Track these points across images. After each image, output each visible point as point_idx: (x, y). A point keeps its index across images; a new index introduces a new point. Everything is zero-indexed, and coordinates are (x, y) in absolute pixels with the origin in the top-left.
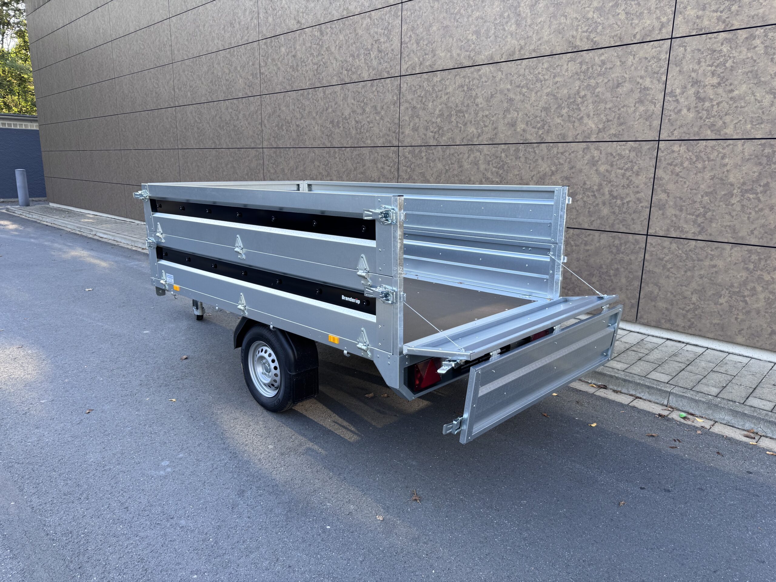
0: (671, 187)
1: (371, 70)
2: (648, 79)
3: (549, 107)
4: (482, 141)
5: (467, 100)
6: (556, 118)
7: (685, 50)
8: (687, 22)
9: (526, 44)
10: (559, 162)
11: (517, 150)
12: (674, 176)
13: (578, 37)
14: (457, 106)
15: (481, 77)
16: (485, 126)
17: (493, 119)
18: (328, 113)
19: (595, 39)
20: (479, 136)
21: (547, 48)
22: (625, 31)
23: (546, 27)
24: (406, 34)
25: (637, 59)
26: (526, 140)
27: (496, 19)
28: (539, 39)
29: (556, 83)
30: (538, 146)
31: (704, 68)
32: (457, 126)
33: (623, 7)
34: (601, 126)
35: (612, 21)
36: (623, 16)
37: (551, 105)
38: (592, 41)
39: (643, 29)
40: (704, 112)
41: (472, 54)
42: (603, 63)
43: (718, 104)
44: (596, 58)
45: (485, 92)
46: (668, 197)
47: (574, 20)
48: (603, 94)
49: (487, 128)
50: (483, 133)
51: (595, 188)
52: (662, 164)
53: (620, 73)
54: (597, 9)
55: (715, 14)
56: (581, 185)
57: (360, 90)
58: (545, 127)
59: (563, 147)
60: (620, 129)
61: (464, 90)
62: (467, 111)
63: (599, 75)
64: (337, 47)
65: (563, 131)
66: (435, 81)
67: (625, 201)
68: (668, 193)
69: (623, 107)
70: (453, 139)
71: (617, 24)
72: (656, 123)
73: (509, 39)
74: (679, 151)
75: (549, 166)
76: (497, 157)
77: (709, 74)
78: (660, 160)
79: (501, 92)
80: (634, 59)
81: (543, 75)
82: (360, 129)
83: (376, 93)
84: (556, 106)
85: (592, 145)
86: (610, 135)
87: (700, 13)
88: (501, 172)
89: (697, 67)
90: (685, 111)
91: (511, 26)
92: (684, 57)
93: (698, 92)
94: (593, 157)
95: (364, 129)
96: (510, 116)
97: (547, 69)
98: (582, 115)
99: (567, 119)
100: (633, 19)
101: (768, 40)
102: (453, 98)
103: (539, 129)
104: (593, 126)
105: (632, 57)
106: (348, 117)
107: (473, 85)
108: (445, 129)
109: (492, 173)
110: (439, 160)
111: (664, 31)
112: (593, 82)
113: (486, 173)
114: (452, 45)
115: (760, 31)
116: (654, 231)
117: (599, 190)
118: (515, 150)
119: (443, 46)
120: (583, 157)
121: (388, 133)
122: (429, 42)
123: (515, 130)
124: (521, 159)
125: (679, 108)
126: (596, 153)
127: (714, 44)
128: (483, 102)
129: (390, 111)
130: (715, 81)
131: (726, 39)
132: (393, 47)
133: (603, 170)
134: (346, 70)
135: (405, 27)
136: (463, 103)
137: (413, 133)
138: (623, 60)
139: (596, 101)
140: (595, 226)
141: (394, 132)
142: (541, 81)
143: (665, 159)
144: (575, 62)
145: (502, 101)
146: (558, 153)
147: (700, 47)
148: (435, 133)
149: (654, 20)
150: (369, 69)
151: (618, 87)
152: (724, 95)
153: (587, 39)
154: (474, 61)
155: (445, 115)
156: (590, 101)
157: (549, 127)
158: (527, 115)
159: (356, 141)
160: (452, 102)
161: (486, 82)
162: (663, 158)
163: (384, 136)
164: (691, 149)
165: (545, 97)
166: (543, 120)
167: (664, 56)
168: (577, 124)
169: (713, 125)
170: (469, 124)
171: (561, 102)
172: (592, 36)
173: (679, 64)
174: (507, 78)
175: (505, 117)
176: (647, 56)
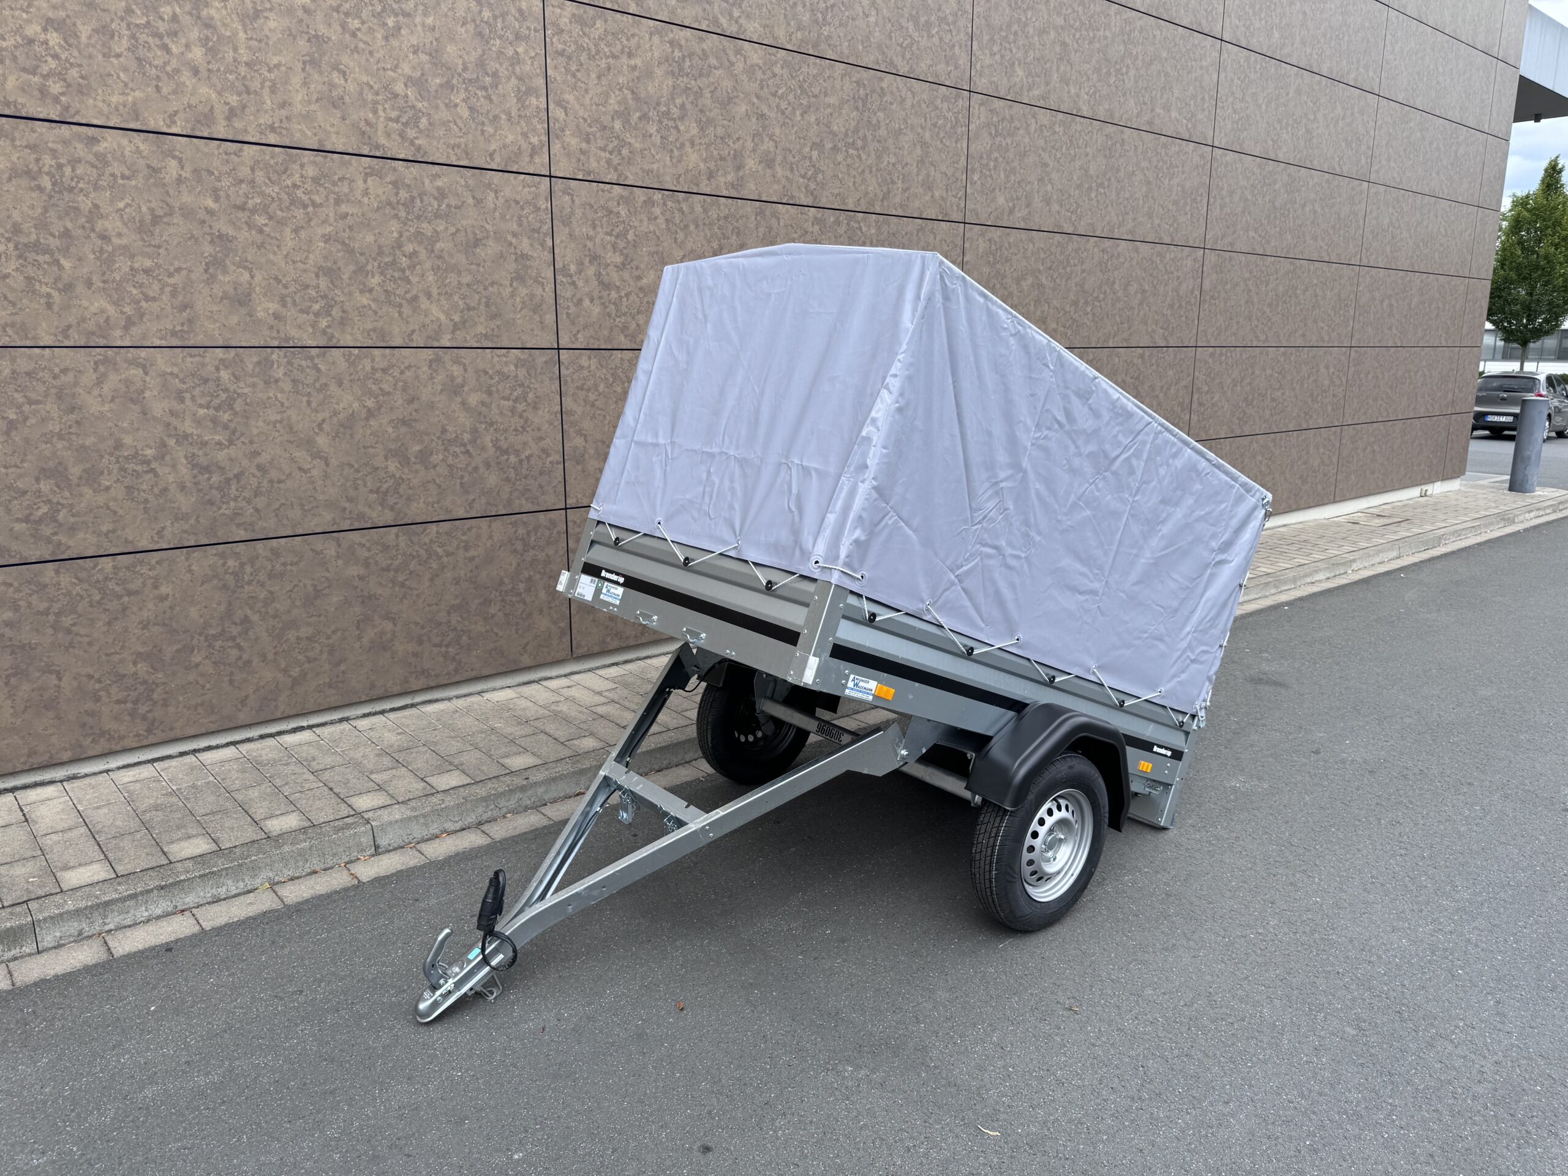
2: (525, 241)
3: (334, 267)
4: (144, 336)
5: (60, 218)
6: (357, 294)
7: (573, 202)
8: (568, 155)
9: (244, 107)
10: (380, 389)
11: (267, 364)
12: (588, 408)
13: (381, 126)
14: (17, 229)
15: (101, 158)
16: (147, 299)
17: (171, 281)
19: (417, 142)
20: (129, 324)
21: (309, 134)
22: (473, 142)
23: (296, 80)
25: (501, 200)
26: (287, 339)
27: (129, 11)
28: (283, 105)
29: (345, 216)
30: (324, 355)
31: (601, 235)
32: (34, 292)
33: (463, 95)
34: (457, 318)
35: (444, 114)
36: (466, 114)
37: (340, 264)
38: (412, 143)
39: (504, 146)
40: (613, 307)
41: (56, 88)
42: (441, 194)
43: (627, 295)
44: (427, 182)
45: (128, 205)
46: (586, 441)
47: (365, 87)
48: (451, 255)
49: (155, 306)
50: (142, 316)
51: (467, 437)
52: (569, 389)
53: (476, 220)
54: (409, 81)
55: (603, 154)
56: (438, 434)
58: (334, 313)
59: (384, 356)
60: (493, 324)
61: (40, 188)
62: (66, 251)
63: (437, 216)
65: (379, 324)
67: (523, 457)
68: (585, 436)
69: (492, 284)
71: (455, 124)
72: (550, 318)
73: (186, 77)
74: (589, 366)
75: (359, 400)
76: (206, 380)
77: (609, 247)
78: (566, 381)
79: (187, 213)
80: (497, 198)
81: (308, 193)
84: (352, 268)
85: (446, 353)
86: (476, 335)
87: (584, 145)
88: (226, 417)
89: (592, 233)
90: (586, 302)
91: (187, 46)
92: (572, 213)
93: (600, 273)
94: (452, 379)
96: (227, 279)
97: (316, 180)
98: (414, 292)
99: (382, 298)
100: (483, 123)
101: (668, 213)
103: (316, 315)
104: (442, 317)
105: (492, 195)
107: (80, 178)
109: (198, 422)
111: (537, 160)
112: (427, 228)
113: (175, 422)
115: (657, 196)
116: (574, 501)
118: (259, 363)
120: (432, 378)
123: (251, 316)
124: (280, 384)
125: (578, 296)
126: (456, 371)
127: (607, 201)
128: (125, 230)
130: (618, 259)
131: (621, 197)
133: (475, 403)
136: (42, 225)
138: (479, 196)
139: (438, 267)
140: (478, 509)
142: (305, 207)
143: (573, 380)
144: (381, 178)
145: (192, 237)
146: (373, 368)
147: (592, 202)
149: (520, 137)
151: (476, 245)
153: (402, 135)
154: (67, 108)
156: (428, 265)
157: (344, 311)
158: (278, 280)
161: (123, 177)
162: (569, 379)
164: (604, 364)
165: (322, 244)
166: (325, 297)
167: (544, 204)
168: (407, 310)
169: (625, 328)
170: (80, 288)
171: (362, 259)
172: (411, 133)
173: (567, 223)
174: (199, 180)
175: (211, 280)
176: (518, 198)
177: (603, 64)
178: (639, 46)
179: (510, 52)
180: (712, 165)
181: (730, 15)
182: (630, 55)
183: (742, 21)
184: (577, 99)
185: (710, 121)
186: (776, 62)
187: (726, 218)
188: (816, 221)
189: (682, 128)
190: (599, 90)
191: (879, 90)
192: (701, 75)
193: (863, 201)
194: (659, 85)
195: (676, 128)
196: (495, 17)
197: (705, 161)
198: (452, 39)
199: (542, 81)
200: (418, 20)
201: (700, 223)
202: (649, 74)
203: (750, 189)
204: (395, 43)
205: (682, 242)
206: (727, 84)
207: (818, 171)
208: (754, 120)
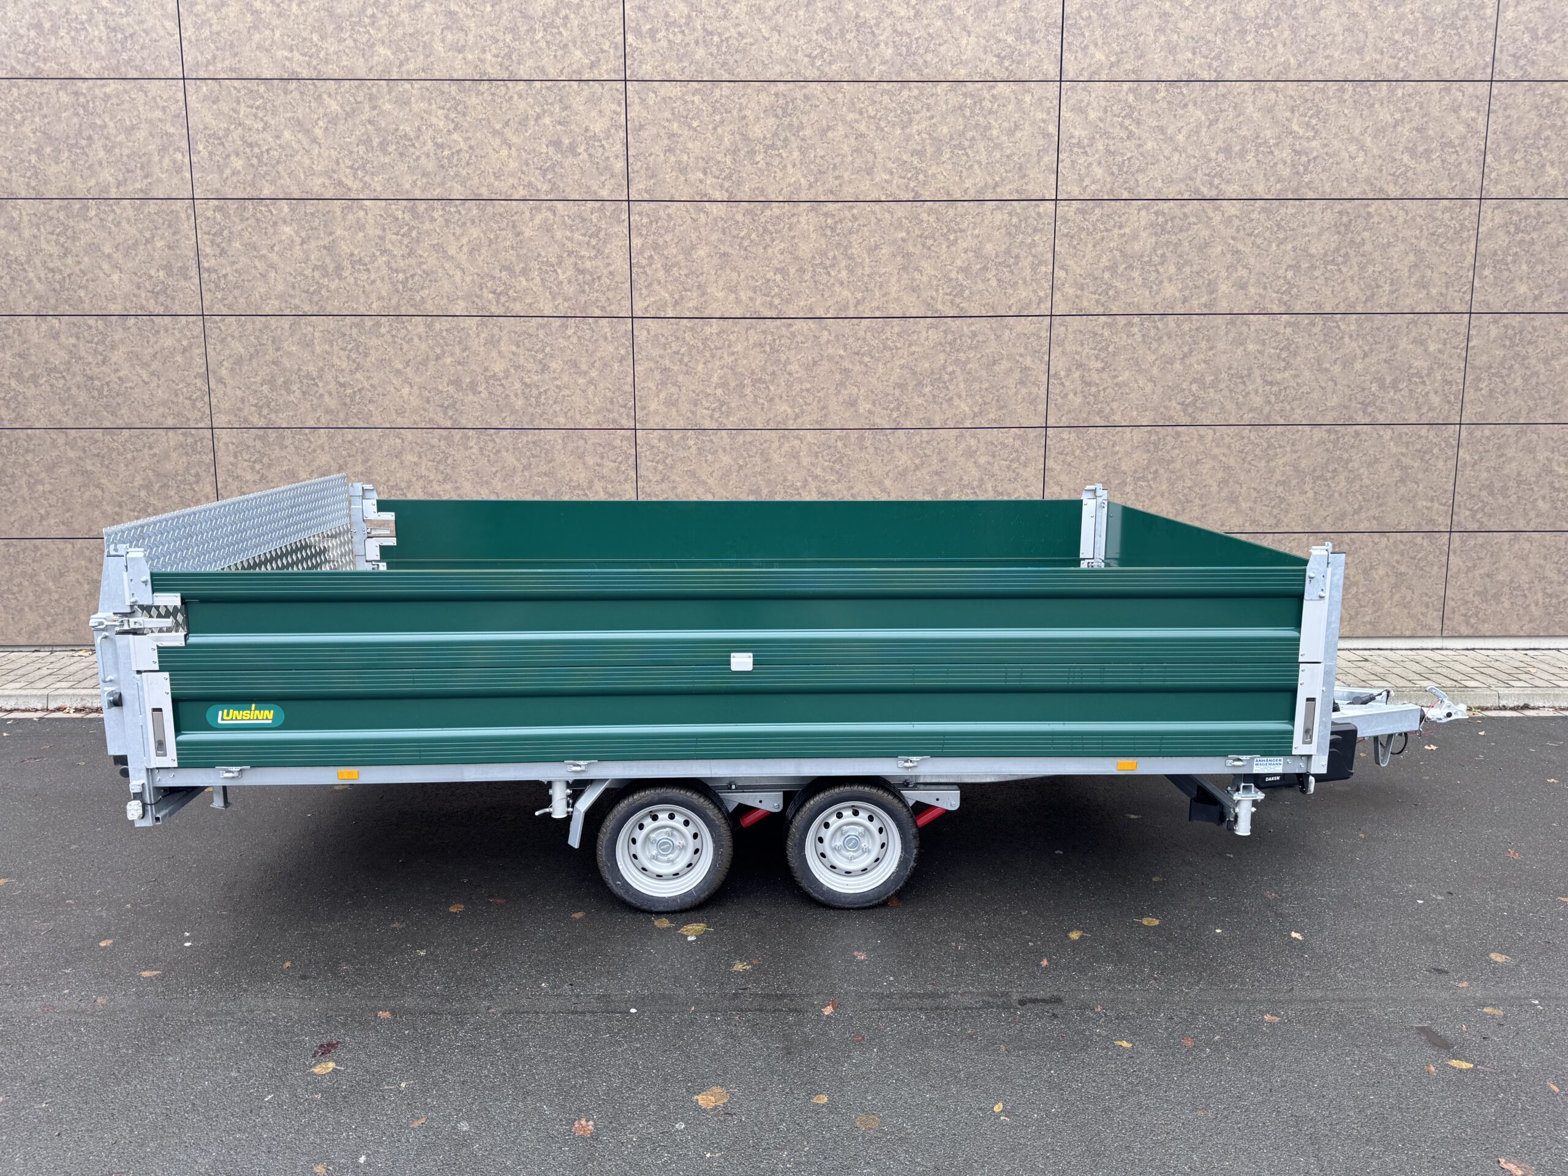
0: (1064, 478)
1: (560, 300)
2: (1029, 358)
3: (905, 383)
4: (803, 423)
5: (772, 365)
6: (916, 398)
7: (1066, 330)
8: (1066, 300)
9: (864, 299)
10: (924, 453)
11: (862, 438)
12: (1068, 467)
13: (940, 299)
14: (753, 372)
15: (793, 334)
16: (806, 404)
17: (818, 394)
18: (444, 365)
19: (961, 305)
20: (797, 417)
21: (898, 308)
22: (1000, 300)
23: (894, 280)
24: (641, 252)
25: (1014, 334)
26: (874, 425)
27: (813, 258)
28: (884, 295)
29: (913, 353)
30: (894, 433)
31: (1087, 351)
32: (755, 402)
33: (994, 272)
34: (976, 410)
35: (981, 286)
36: (994, 283)
37: (908, 381)
38: (958, 306)
39: (1021, 300)
40: (1091, 398)
41: (777, 301)
42: (974, 334)
43: (1104, 389)
44: (965, 328)
45: (802, 357)
46: (1062, 489)
47: (933, 277)
48: (976, 371)
49: (809, 408)
50: (803, 413)
51: (978, 483)
52: (1052, 454)
53: (996, 348)
54: (961, 270)
55: (1093, 296)
56: (957, 481)
57: (530, 331)
58: (901, 409)
59: (929, 433)
60: (1000, 413)
61: (765, 352)
62: (772, 382)
63: (970, 348)
64: (465, 249)
65: (928, 414)
66: (708, 333)
69: (1002, 388)
70: (750, 421)
71: (987, 291)
72: (1042, 407)
73: (837, 288)
74: (1069, 439)
75: (911, 459)
76: (830, 447)
77: (1092, 358)
78: (1050, 449)
79: (830, 358)
80: (1011, 333)
81: (894, 342)
82: (538, 398)
83: (575, 340)
84: (914, 383)
85: (967, 431)
86: (989, 420)
87: (1079, 292)
88: (838, 467)
89: (1080, 349)
90: (1071, 396)
91: (839, 271)
92: (1065, 337)
93: (1083, 376)
94: (970, 447)
95: (547, 399)
96: (846, 392)
97: (899, 334)
98: (951, 395)
99: (931, 399)
100: (1006, 288)
101: (1145, 330)
102: (745, 361)
103: (892, 410)
104: (967, 409)
105: (1008, 331)
106: (501, 375)
107: (781, 345)
108: (733, 405)
109: (824, 469)
110: (724, 450)
111: (1042, 306)
112: (962, 356)
113: (812, 469)
114: (738, 283)
115: (1136, 319)
117: (980, 486)
118: (858, 438)
119: (721, 283)
120: (956, 447)
121: (609, 406)
122: (693, 273)
123: (856, 412)
124: (868, 449)
125: (1065, 392)
126: (973, 442)
127: (1096, 326)
128: (800, 370)
129: (611, 371)
130: (1099, 365)
131: (1106, 323)
132: (612, 268)
133: (983, 462)
134: (494, 292)
135: (637, 242)
136: (764, 369)
137: (666, 410)
138: (999, 333)
139: (968, 379)
141: (625, 406)
142: (891, 350)
143: (1054, 448)
144: (937, 329)
145: (831, 371)
146: (921, 441)
147: (1081, 329)
148: (714, 410)
149: (1031, 293)
150: (554, 298)
151: (994, 364)
152: (1109, 380)
153: (952, 303)
154: (781, 311)
155: (733, 384)
156: (961, 379)
157: (907, 408)
158: (872, 392)
159: (526, 419)
160: (744, 366)
161: (802, 343)
162: (1052, 448)
163: (598, 411)
164: (1080, 436)
165: (899, 370)
166: (898, 399)
167: (1045, 334)
168: (945, 406)
169: (1101, 411)
170: (777, 400)
171: (921, 378)
172: (958, 300)
173: (1060, 344)
174: (838, 340)
175: (838, 393)
176: (1026, 332)
177: (1098, 237)
178: (1128, 220)
179: (1029, 241)
180: (1187, 293)
181: (1211, 184)
182: (1120, 227)
183: (1223, 186)
184: (1076, 263)
185: (1187, 262)
186: (1253, 211)
187: (1197, 329)
188: (1288, 324)
189: (1161, 270)
190: (1094, 253)
191: (1365, 215)
192: (1181, 231)
193: (1342, 305)
194: (1145, 242)
195: (1157, 271)
196: (1020, 221)
197: (1181, 291)
198: (989, 240)
199: (1050, 255)
200: (969, 232)
201: (1173, 335)
202: (1135, 236)
203: (1223, 306)
204: (953, 249)
205: (1156, 349)
206: (1206, 233)
207: (1292, 286)
208: (1229, 256)
